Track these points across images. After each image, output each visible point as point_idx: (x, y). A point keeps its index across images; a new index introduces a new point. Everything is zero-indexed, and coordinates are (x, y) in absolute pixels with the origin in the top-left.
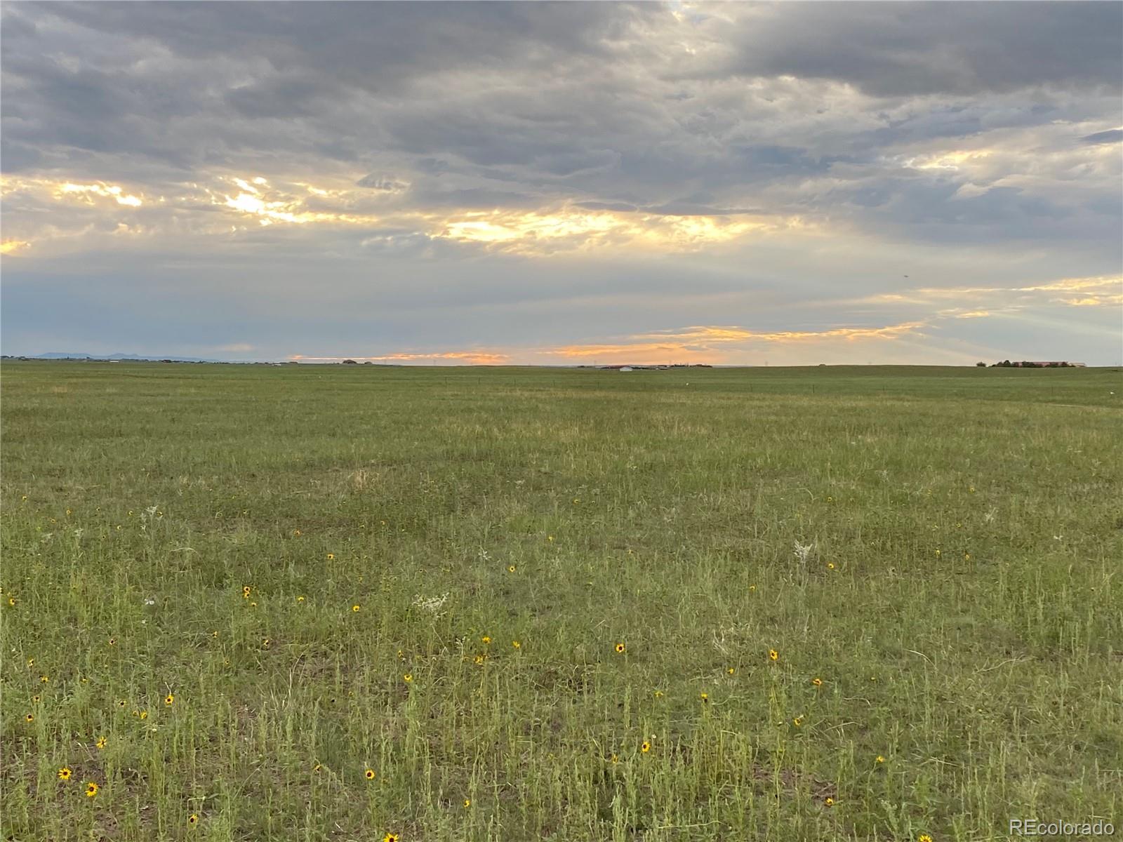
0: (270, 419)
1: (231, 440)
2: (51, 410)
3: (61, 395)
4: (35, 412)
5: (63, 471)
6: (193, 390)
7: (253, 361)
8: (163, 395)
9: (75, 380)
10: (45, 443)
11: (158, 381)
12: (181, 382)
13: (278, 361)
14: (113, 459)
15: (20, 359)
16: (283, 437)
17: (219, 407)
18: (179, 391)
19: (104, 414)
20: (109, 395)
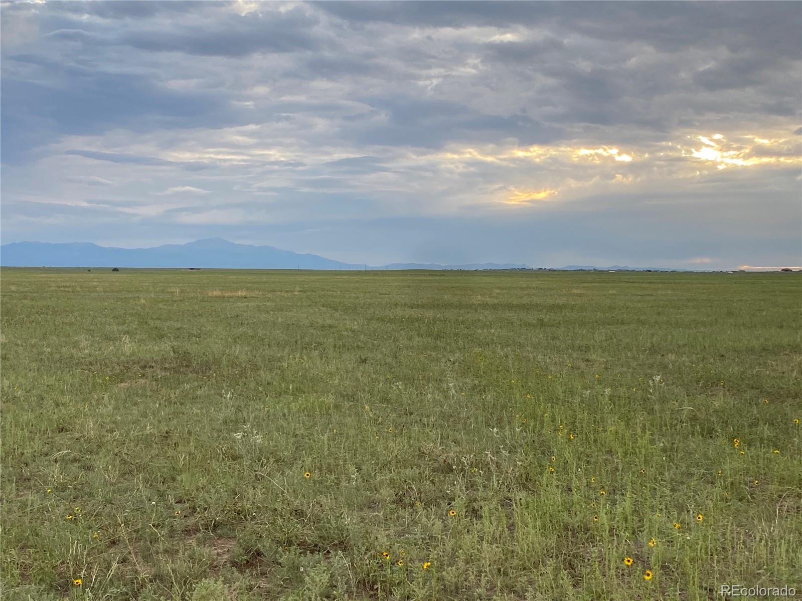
0: (730, 314)
1: (702, 329)
2: (575, 305)
3: (580, 295)
4: (564, 306)
5: (588, 347)
6: (669, 292)
7: (712, 270)
8: (649, 295)
9: (586, 285)
10: (574, 328)
11: (643, 285)
12: (661, 286)
13: (730, 270)
14: (621, 341)
15: (550, 270)
16: (742, 328)
17: (690, 304)
18: (660, 292)
19: (610, 308)
20: (612, 295)
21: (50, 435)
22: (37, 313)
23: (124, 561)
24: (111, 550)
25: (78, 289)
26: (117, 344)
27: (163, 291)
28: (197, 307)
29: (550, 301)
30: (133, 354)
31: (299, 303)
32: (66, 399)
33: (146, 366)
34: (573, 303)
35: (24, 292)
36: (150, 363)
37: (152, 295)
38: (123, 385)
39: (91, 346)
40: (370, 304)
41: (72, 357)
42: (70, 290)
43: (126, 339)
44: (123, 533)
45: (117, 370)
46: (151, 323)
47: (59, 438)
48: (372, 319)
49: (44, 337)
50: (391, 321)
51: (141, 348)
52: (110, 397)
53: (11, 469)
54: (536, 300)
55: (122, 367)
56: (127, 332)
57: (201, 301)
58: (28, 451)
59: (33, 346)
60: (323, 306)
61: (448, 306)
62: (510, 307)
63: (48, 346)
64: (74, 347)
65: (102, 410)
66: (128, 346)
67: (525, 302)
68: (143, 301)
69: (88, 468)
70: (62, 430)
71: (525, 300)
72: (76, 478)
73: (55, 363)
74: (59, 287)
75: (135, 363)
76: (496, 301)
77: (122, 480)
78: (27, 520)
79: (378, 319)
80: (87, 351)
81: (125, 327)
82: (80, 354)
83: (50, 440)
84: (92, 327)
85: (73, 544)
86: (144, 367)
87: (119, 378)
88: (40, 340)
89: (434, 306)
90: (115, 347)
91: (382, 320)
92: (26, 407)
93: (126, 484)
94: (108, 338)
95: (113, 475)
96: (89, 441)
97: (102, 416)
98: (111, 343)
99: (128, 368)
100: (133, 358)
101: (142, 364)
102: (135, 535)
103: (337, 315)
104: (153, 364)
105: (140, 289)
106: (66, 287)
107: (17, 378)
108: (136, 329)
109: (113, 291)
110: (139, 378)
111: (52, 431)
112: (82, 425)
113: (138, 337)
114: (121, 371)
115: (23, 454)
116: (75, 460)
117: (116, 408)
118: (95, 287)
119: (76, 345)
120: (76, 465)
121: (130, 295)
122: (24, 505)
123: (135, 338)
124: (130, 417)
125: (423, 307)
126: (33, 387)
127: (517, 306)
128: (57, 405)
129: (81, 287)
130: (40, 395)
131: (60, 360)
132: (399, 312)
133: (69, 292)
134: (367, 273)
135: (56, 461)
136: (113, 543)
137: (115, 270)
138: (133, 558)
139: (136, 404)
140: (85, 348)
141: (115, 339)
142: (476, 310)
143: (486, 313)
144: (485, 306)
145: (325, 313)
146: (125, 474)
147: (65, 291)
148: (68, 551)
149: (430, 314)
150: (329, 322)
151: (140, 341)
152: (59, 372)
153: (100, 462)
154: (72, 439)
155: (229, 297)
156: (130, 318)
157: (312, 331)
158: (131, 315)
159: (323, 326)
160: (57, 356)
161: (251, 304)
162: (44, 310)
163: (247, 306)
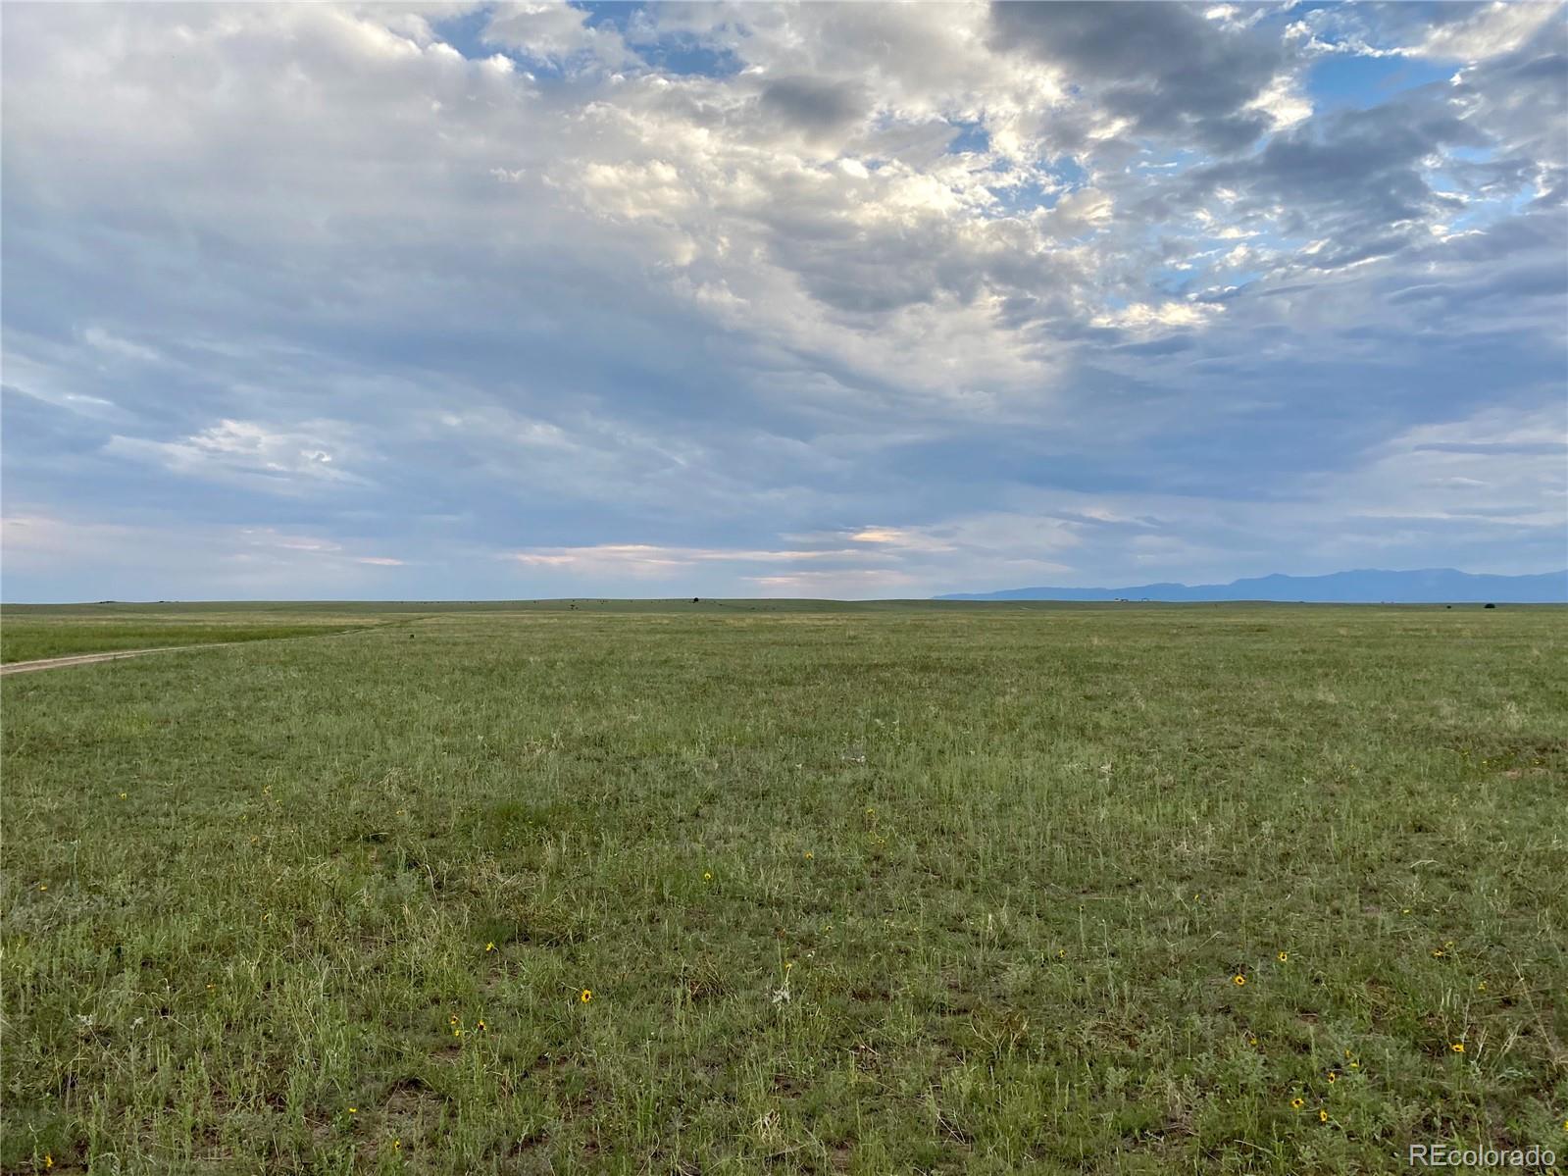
21: (1403, 834)
22: (1377, 665)
23: (1526, 1032)
24: (1505, 1013)
25: (1434, 633)
26: (1497, 713)
30: (1523, 730)
32: (1424, 786)
33: (1545, 749)
35: (1356, 637)
36: (1553, 746)
38: (1509, 773)
39: (1458, 714)
41: (1428, 729)
42: (1422, 634)
43: (1512, 707)
44: (1523, 990)
45: (1500, 751)
46: (1552, 686)
47: (1414, 839)
49: (1388, 699)
51: (1536, 722)
52: (1491, 790)
53: (1351, 873)
55: (1506, 748)
56: (1513, 698)
58: (1373, 853)
59: (1372, 710)
63: (1394, 711)
64: (1431, 715)
65: (1478, 807)
66: (1514, 718)
68: (1536, 652)
69: (1463, 888)
70: (1420, 829)
72: (1444, 900)
73: (1406, 734)
74: (1405, 630)
75: (1527, 744)
77: (1515, 912)
78: (1376, 944)
80: (1452, 722)
81: (1508, 690)
82: (1441, 725)
83: (1403, 840)
84: (1458, 688)
85: (1446, 991)
86: (1543, 751)
87: (1503, 763)
88: (1383, 702)
90: (1494, 717)
92: (1368, 792)
93: (1523, 919)
94: (1482, 705)
95: (1502, 904)
96: (1461, 849)
97: (1478, 815)
98: (1488, 711)
99: (1517, 751)
100: (1523, 736)
101: (1539, 745)
102: (1541, 997)
104: (1559, 747)
106: (1417, 630)
107: (1352, 752)
108: (1526, 693)
109: (1487, 638)
110: (1535, 765)
111: (1405, 828)
112: (1449, 826)
113: (1530, 705)
114: (1505, 753)
115: (1366, 855)
116: (1441, 874)
117: (1500, 806)
118: (1460, 630)
119: (1434, 711)
120: (1443, 880)
121: (1514, 643)
122: (1371, 926)
123: (1525, 706)
124: (1524, 823)
126: (1376, 767)
128: (1411, 793)
129: (1438, 631)
130: (1387, 778)
131: (1413, 732)
133: (1420, 637)
135: (1413, 871)
136: (1507, 1002)
137: (1490, 606)
138: (1540, 1030)
139: (1531, 804)
140: (1449, 713)
141: (1495, 707)
146: (1520, 904)
147: (1415, 636)
148: (1438, 1000)
151: (1535, 711)
152: (1412, 749)
153: (1481, 881)
154: (1435, 843)
156: (1516, 678)
158: (1519, 672)
160: (1408, 726)
162: (1386, 663)
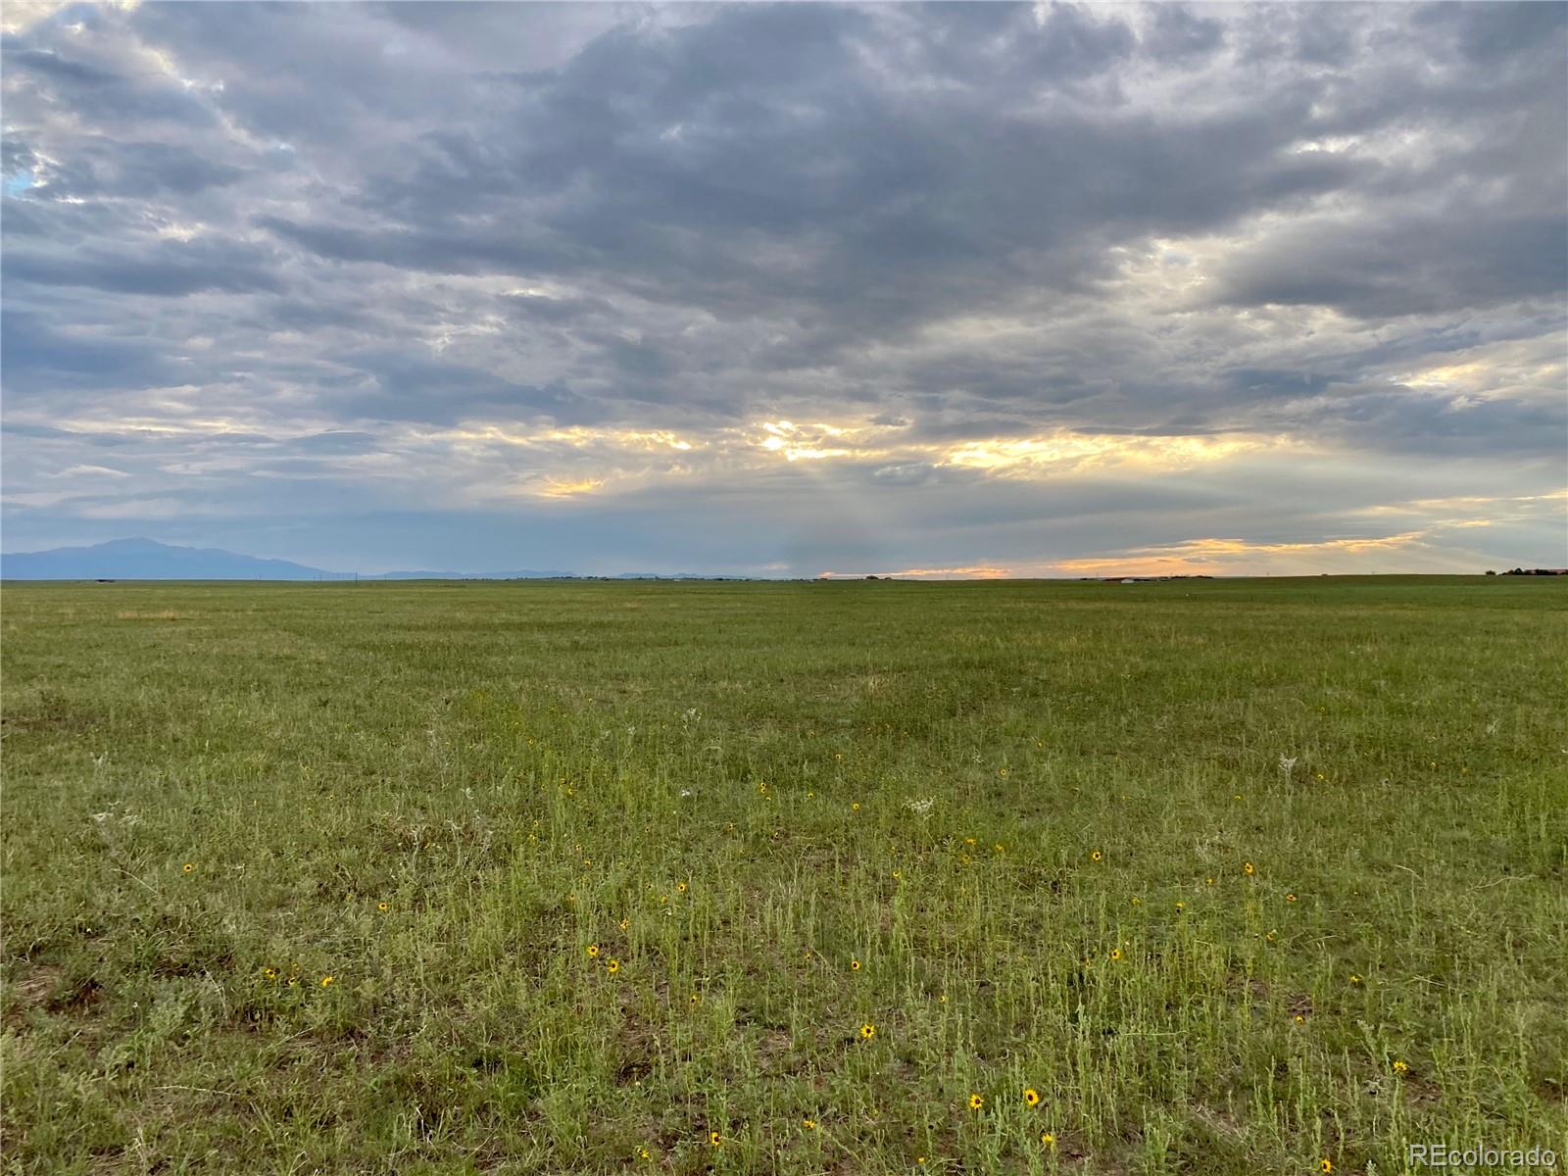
2: (623, 623)
3: (632, 610)
4: (610, 624)
6: (739, 605)
7: (790, 578)
8: (714, 609)
9: (644, 597)
11: (712, 597)
12: (730, 597)
13: (811, 577)
15: (602, 579)
17: (758, 619)
18: (727, 605)
19: (666, 625)
20: (671, 609)
27: (48, 614)
28: (96, 635)
29: (593, 618)
31: (250, 628)
34: (621, 620)
37: (31, 618)
40: (351, 626)
48: (349, 646)
50: (375, 648)
54: (577, 617)
57: (104, 626)
60: (285, 630)
61: (459, 626)
62: (542, 626)
67: (562, 620)
71: (563, 618)
76: (525, 619)
79: (357, 646)
89: (438, 628)
91: (363, 647)
103: (300, 642)
105: (15, 609)
125: (425, 628)
127: (551, 626)
132: (391, 637)
134: (357, 584)
142: (495, 631)
143: (508, 634)
144: (507, 626)
145: (284, 640)
149: (431, 637)
150: (286, 651)
155: (148, 620)
157: (261, 665)
159: (277, 657)
161: (178, 630)
163: (174, 632)
